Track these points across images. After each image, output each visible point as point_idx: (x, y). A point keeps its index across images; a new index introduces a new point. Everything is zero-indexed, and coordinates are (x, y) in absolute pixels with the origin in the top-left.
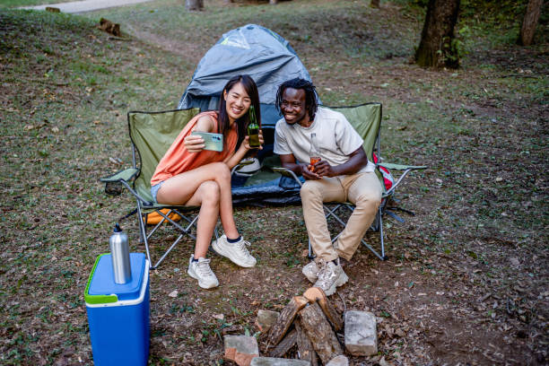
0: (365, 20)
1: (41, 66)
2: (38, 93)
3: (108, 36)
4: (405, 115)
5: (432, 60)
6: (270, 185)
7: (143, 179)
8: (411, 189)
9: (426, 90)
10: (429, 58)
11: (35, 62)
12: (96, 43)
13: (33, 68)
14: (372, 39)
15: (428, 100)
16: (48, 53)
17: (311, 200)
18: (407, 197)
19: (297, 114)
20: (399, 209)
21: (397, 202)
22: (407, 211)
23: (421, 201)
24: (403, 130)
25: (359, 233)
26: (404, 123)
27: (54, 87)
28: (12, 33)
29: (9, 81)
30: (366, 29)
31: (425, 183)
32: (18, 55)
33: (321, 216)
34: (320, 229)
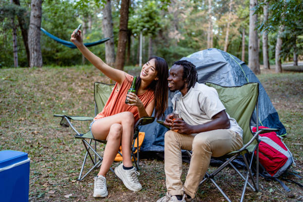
17: (169, 143)
33: (175, 158)
34: (172, 168)
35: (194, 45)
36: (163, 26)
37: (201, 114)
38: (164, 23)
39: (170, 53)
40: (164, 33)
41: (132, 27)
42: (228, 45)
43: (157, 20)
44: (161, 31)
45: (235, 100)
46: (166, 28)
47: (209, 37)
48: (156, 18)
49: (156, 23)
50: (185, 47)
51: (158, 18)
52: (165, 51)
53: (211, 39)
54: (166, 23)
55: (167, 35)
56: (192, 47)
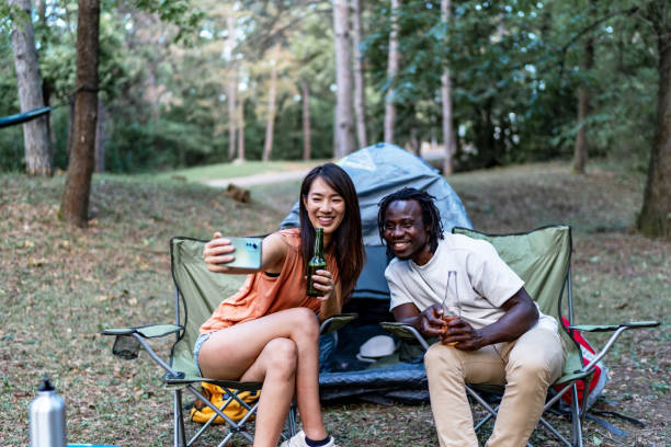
0: (567, 189)
1: (143, 232)
2: (128, 261)
3: (233, 204)
4: (625, 292)
5: (661, 227)
6: (399, 370)
7: (188, 341)
8: (637, 386)
9: (657, 265)
10: (658, 225)
11: (136, 228)
12: (218, 211)
13: (132, 234)
14: (577, 211)
15: (660, 276)
16: (156, 219)
17: (443, 375)
18: (631, 398)
19: (413, 239)
20: (616, 416)
21: (613, 404)
22: (630, 420)
23: (654, 404)
24: (622, 308)
25: (516, 432)
26: (624, 300)
27: (150, 255)
28: (119, 198)
29: (98, 247)
30: (567, 199)
31: (661, 378)
32: (118, 219)
33: (461, 405)
34: (459, 428)
35: (199, 117)
36: (133, 73)
37: (477, 299)
38: (132, 66)
39: (146, 136)
40: (132, 91)
41: (55, 75)
42: (277, 119)
43: (118, 60)
44: (127, 86)
45: (520, 263)
46: (139, 79)
47: (232, 101)
48: (115, 54)
49: (115, 66)
50: (178, 121)
51: (119, 56)
52: (133, 131)
53: (237, 103)
54: (138, 68)
55: (140, 95)
56: (194, 121)
